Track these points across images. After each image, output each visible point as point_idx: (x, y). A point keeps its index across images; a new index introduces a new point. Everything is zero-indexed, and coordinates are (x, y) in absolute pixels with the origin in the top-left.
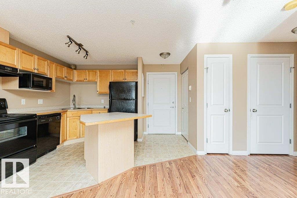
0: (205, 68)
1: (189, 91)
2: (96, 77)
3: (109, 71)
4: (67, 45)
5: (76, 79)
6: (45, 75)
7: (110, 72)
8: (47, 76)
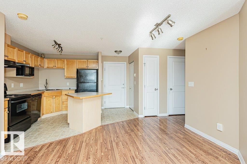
0: (143, 63)
1: (134, 77)
2: (64, 65)
3: (74, 60)
4: (53, 46)
5: (46, 66)
6: (28, 65)
7: (76, 61)
8: (30, 65)
